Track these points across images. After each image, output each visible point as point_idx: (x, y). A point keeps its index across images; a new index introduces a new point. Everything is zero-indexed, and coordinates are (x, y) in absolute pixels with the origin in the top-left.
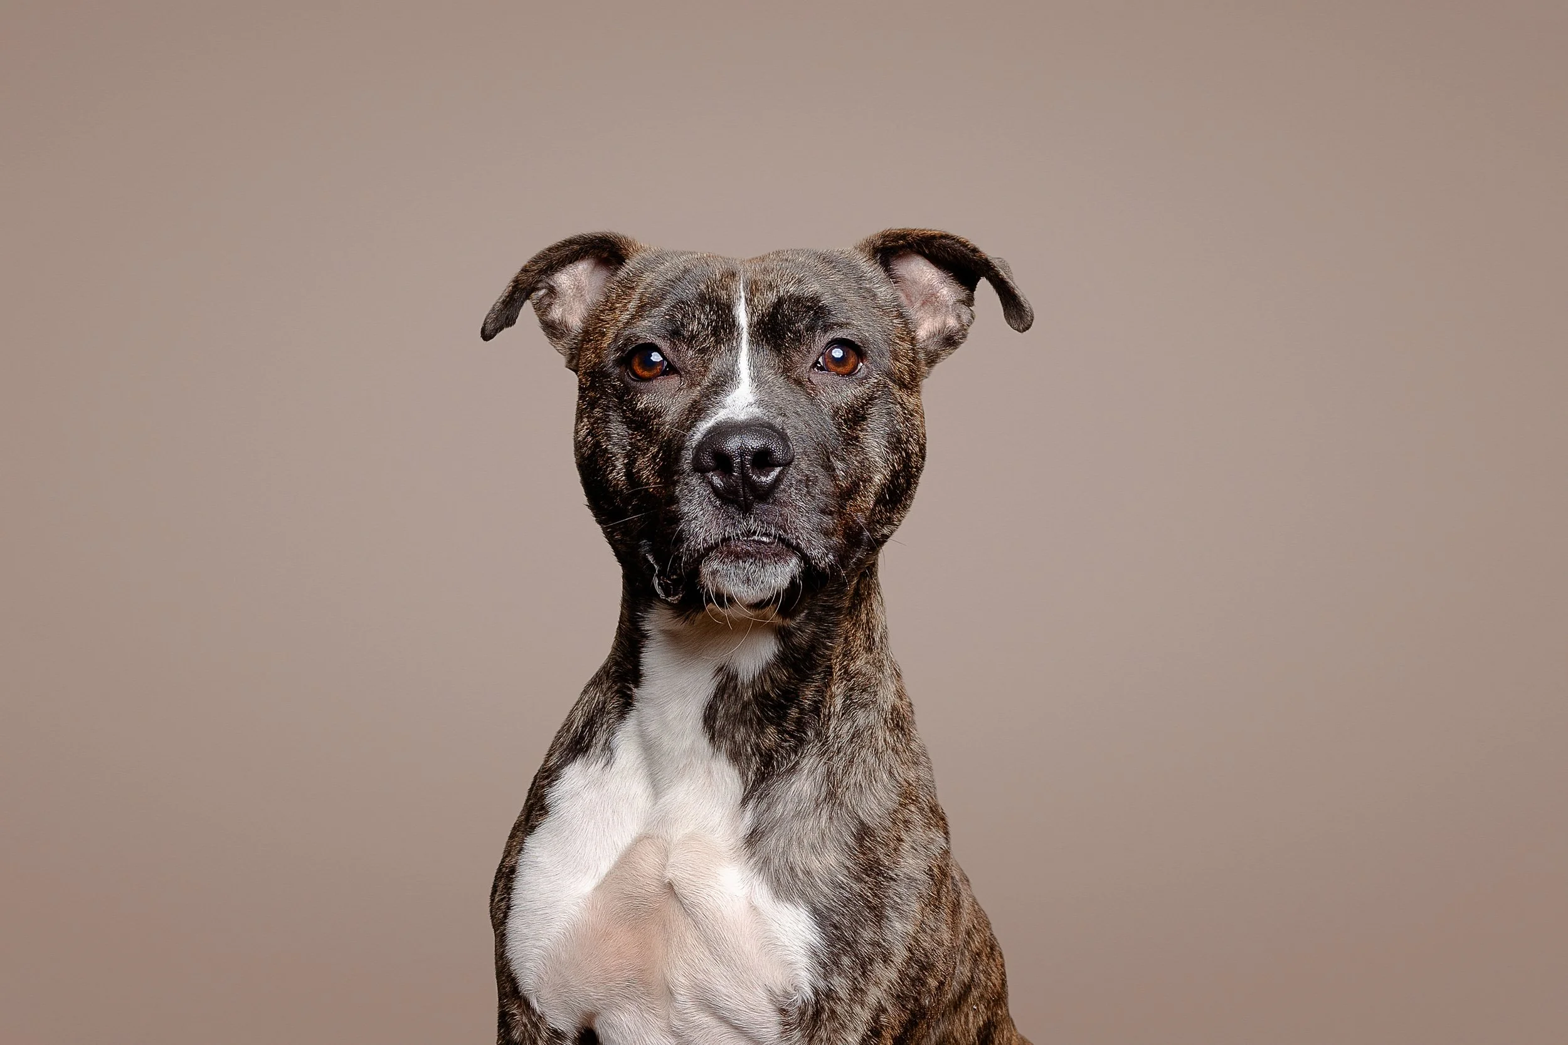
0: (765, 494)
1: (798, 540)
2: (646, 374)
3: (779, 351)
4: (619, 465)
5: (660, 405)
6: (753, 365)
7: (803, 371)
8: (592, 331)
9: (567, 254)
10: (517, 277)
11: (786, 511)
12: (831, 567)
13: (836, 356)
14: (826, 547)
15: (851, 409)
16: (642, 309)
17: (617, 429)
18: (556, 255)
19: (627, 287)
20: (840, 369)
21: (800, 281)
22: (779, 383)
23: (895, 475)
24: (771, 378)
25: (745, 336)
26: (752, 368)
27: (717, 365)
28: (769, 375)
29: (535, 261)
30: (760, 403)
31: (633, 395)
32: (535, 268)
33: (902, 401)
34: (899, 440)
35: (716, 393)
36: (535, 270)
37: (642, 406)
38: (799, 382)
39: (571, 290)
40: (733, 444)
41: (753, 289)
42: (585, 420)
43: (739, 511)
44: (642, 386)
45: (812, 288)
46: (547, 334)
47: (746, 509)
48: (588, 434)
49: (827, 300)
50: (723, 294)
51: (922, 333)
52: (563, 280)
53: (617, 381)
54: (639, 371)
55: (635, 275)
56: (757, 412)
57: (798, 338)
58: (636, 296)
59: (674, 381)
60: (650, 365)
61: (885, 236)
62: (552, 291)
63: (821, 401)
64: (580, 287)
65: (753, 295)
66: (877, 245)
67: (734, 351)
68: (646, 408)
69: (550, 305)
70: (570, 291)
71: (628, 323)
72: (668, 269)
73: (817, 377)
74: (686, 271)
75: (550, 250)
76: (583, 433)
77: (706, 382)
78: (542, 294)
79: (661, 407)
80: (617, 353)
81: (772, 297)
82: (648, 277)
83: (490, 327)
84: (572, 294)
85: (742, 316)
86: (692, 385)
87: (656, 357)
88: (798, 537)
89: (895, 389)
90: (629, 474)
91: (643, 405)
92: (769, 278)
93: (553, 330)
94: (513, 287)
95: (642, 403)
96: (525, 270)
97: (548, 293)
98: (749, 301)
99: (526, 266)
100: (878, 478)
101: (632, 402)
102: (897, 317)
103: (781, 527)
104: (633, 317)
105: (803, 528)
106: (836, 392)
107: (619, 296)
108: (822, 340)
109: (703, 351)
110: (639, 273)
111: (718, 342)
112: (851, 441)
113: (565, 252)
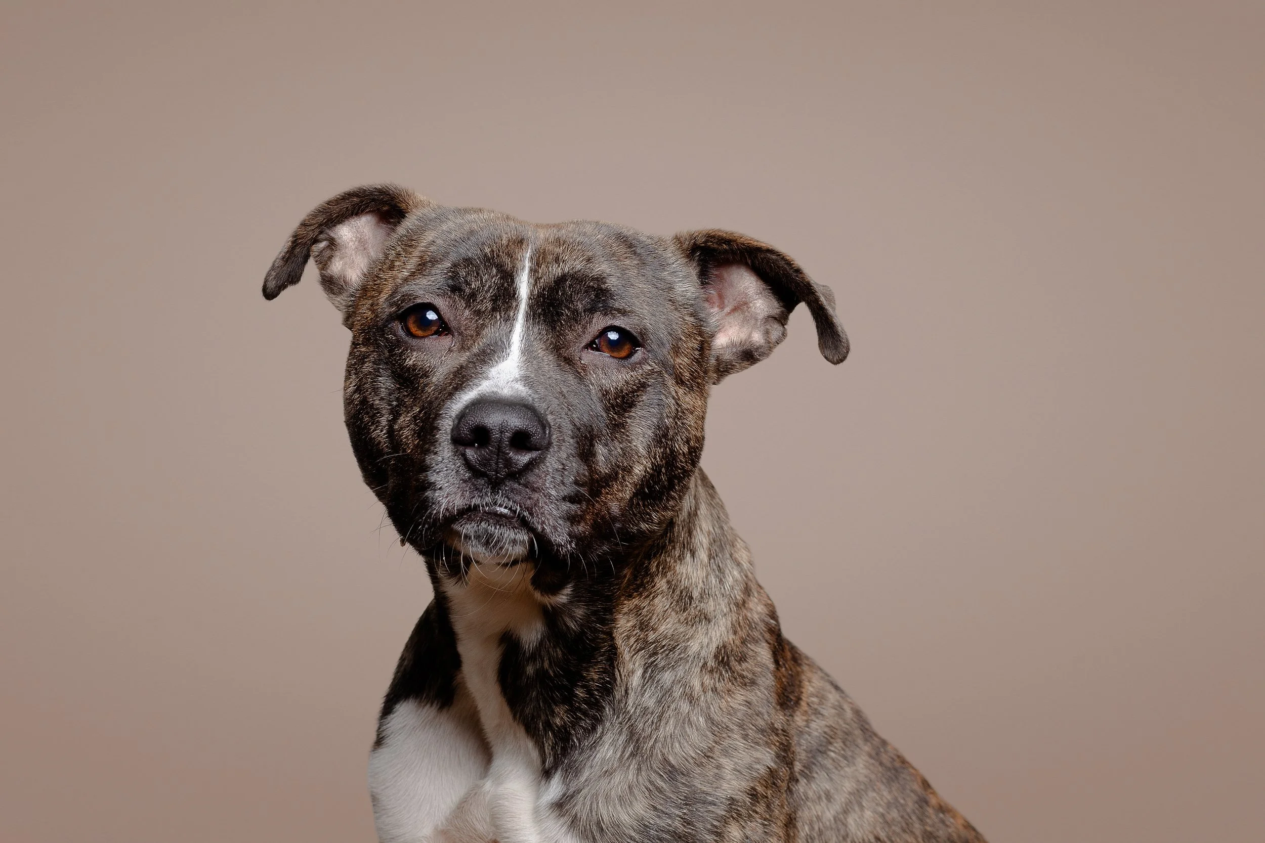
0: (517, 474)
1: (544, 525)
2: (420, 333)
3: (554, 328)
4: (384, 421)
5: (428, 365)
6: (526, 337)
7: (575, 350)
8: (368, 289)
9: (348, 207)
10: (296, 232)
11: (536, 496)
12: (572, 555)
13: (612, 339)
14: (569, 535)
15: (620, 394)
16: (423, 267)
17: (385, 383)
18: (336, 209)
19: (409, 243)
20: (615, 354)
21: (589, 260)
22: (548, 361)
23: (656, 469)
24: (541, 353)
25: (523, 307)
26: (524, 341)
27: (490, 333)
28: (539, 349)
29: (314, 215)
30: (526, 380)
31: (404, 351)
32: (314, 222)
33: (677, 395)
34: (665, 436)
35: (484, 362)
36: (314, 224)
37: (411, 363)
38: (569, 361)
39: (353, 243)
40: (493, 420)
41: (540, 259)
42: (354, 377)
43: (488, 485)
44: (414, 342)
45: (602, 267)
46: (325, 289)
47: (495, 485)
48: (355, 392)
49: (612, 283)
50: (507, 261)
51: (721, 341)
52: (345, 233)
53: (390, 334)
54: (413, 329)
55: (415, 233)
56: (521, 390)
57: (575, 317)
58: (416, 253)
59: (446, 341)
60: (425, 324)
61: (710, 237)
62: (333, 244)
63: (591, 381)
64: (363, 240)
65: (539, 266)
66: (698, 242)
67: (509, 320)
68: (414, 365)
69: (330, 258)
70: (351, 244)
71: (406, 280)
72: (452, 227)
73: (589, 357)
74: (472, 232)
75: (329, 203)
76: (351, 389)
77: (475, 350)
78: (322, 246)
79: (429, 367)
80: (393, 308)
81: (557, 271)
82: (429, 236)
83: (272, 285)
84: (353, 247)
85: (524, 287)
86: (463, 348)
87: (431, 316)
88: (543, 522)
89: (670, 382)
90: (391, 432)
91: (412, 361)
92: (559, 250)
93: (330, 284)
94: (293, 242)
95: (410, 359)
96: (304, 225)
97: (329, 246)
98: (533, 271)
99: (305, 221)
100: (638, 470)
101: (400, 356)
102: (692, 315)
103: (527, 509)
104: (413, 274)
105: (550, 514)
106: (606, 375)
107: (399, 254)
108: (599, 322)
109: (478, 313)
110: (420, 230)
111: (494, 309)
112: (617, 427)
113: (345, 205)
